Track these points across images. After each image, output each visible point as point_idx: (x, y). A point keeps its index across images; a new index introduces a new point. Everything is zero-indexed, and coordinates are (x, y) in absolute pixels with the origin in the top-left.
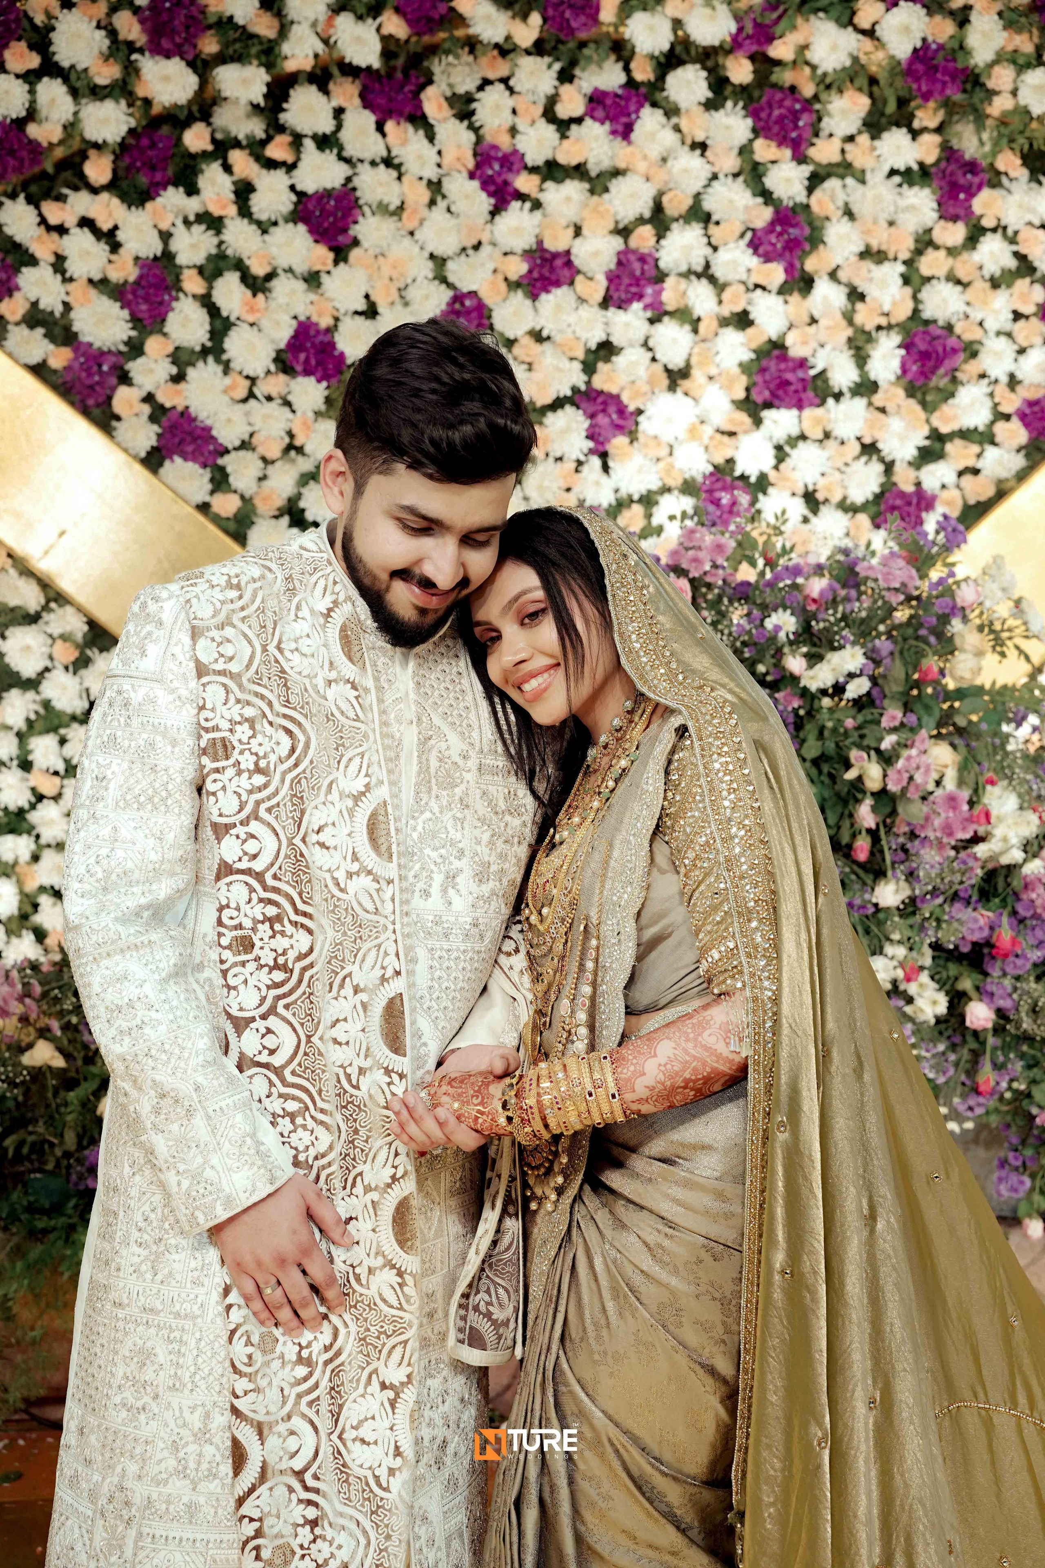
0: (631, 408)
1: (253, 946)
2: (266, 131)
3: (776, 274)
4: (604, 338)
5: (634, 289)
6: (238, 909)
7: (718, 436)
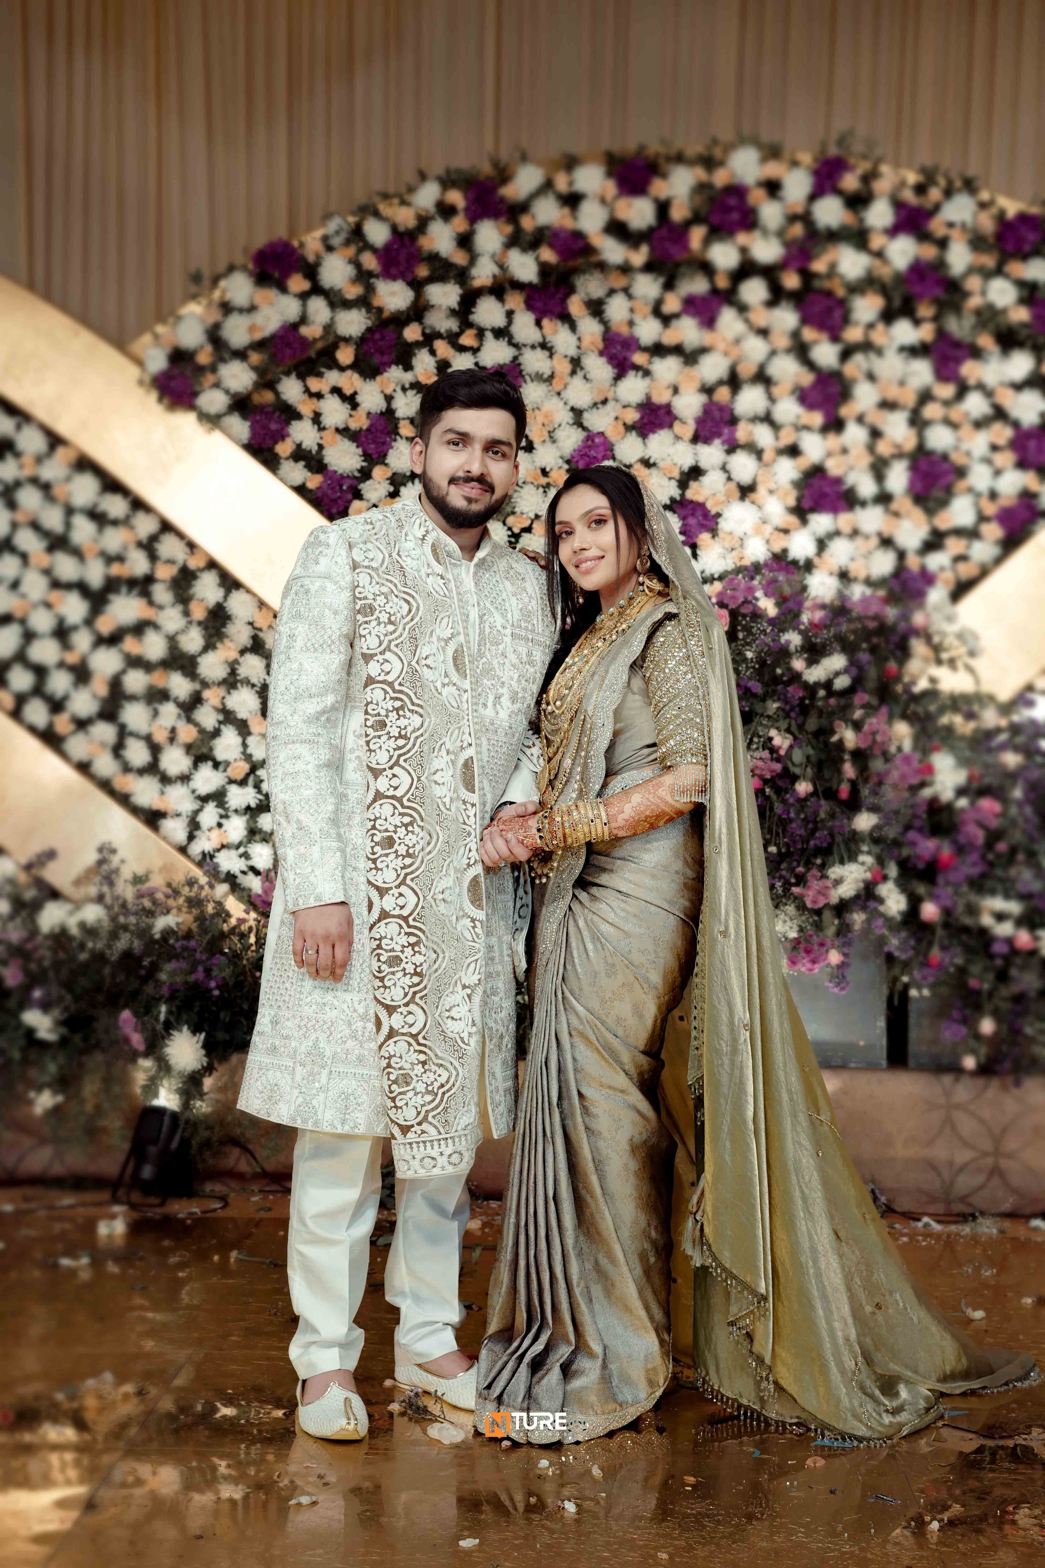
0: (713, 512)
1: (386, 725)
2: (460, 327)
3: (817, 419)
4: (694, 463)
5: (714, 430)
6: (377, 704)
7: (777, 533)
